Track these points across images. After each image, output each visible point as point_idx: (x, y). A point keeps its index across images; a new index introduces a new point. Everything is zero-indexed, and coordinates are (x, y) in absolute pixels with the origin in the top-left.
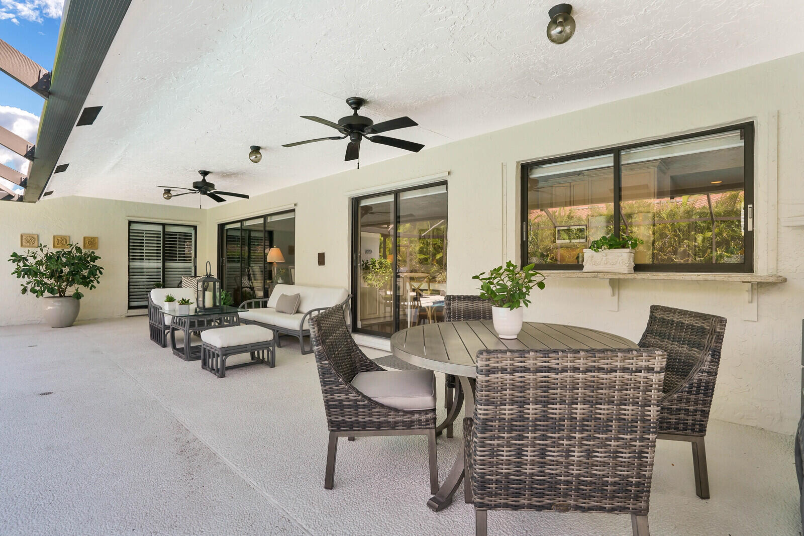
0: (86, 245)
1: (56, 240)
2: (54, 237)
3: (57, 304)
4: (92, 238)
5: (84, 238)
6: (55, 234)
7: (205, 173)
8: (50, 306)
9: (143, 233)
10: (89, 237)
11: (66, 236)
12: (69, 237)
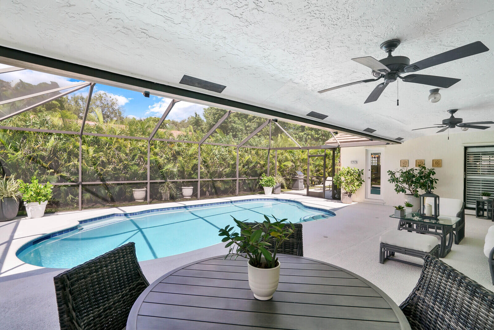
0: (434, 165)
1: (417, 162)
2: (416, 161)
3: (409, 198)
4: (437, 160)
5: (433, 160)
6: (416, 159)
7: (453, 111)
8: (407, 199)
9: (480, 154)
10: (436, 160)
11: (423, 160)
12: (424, 160)
